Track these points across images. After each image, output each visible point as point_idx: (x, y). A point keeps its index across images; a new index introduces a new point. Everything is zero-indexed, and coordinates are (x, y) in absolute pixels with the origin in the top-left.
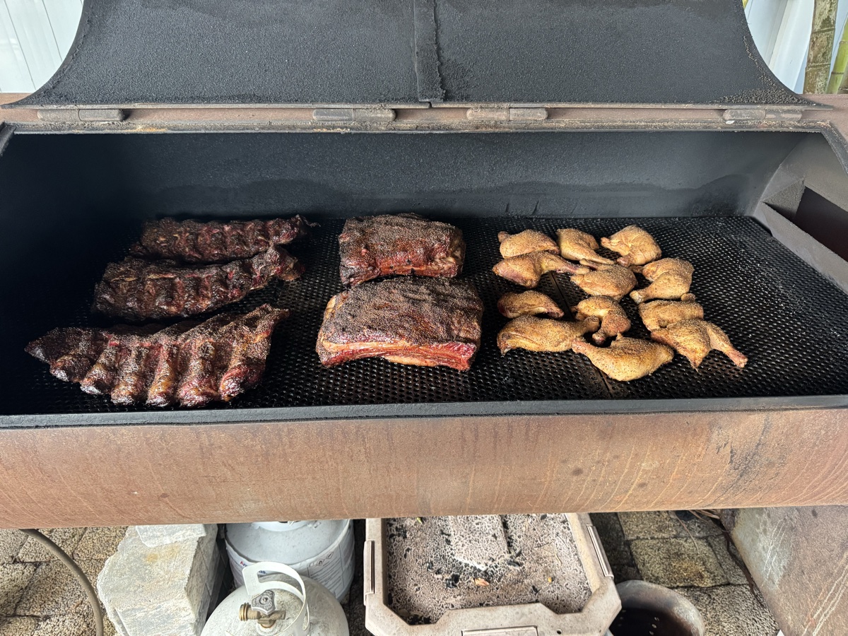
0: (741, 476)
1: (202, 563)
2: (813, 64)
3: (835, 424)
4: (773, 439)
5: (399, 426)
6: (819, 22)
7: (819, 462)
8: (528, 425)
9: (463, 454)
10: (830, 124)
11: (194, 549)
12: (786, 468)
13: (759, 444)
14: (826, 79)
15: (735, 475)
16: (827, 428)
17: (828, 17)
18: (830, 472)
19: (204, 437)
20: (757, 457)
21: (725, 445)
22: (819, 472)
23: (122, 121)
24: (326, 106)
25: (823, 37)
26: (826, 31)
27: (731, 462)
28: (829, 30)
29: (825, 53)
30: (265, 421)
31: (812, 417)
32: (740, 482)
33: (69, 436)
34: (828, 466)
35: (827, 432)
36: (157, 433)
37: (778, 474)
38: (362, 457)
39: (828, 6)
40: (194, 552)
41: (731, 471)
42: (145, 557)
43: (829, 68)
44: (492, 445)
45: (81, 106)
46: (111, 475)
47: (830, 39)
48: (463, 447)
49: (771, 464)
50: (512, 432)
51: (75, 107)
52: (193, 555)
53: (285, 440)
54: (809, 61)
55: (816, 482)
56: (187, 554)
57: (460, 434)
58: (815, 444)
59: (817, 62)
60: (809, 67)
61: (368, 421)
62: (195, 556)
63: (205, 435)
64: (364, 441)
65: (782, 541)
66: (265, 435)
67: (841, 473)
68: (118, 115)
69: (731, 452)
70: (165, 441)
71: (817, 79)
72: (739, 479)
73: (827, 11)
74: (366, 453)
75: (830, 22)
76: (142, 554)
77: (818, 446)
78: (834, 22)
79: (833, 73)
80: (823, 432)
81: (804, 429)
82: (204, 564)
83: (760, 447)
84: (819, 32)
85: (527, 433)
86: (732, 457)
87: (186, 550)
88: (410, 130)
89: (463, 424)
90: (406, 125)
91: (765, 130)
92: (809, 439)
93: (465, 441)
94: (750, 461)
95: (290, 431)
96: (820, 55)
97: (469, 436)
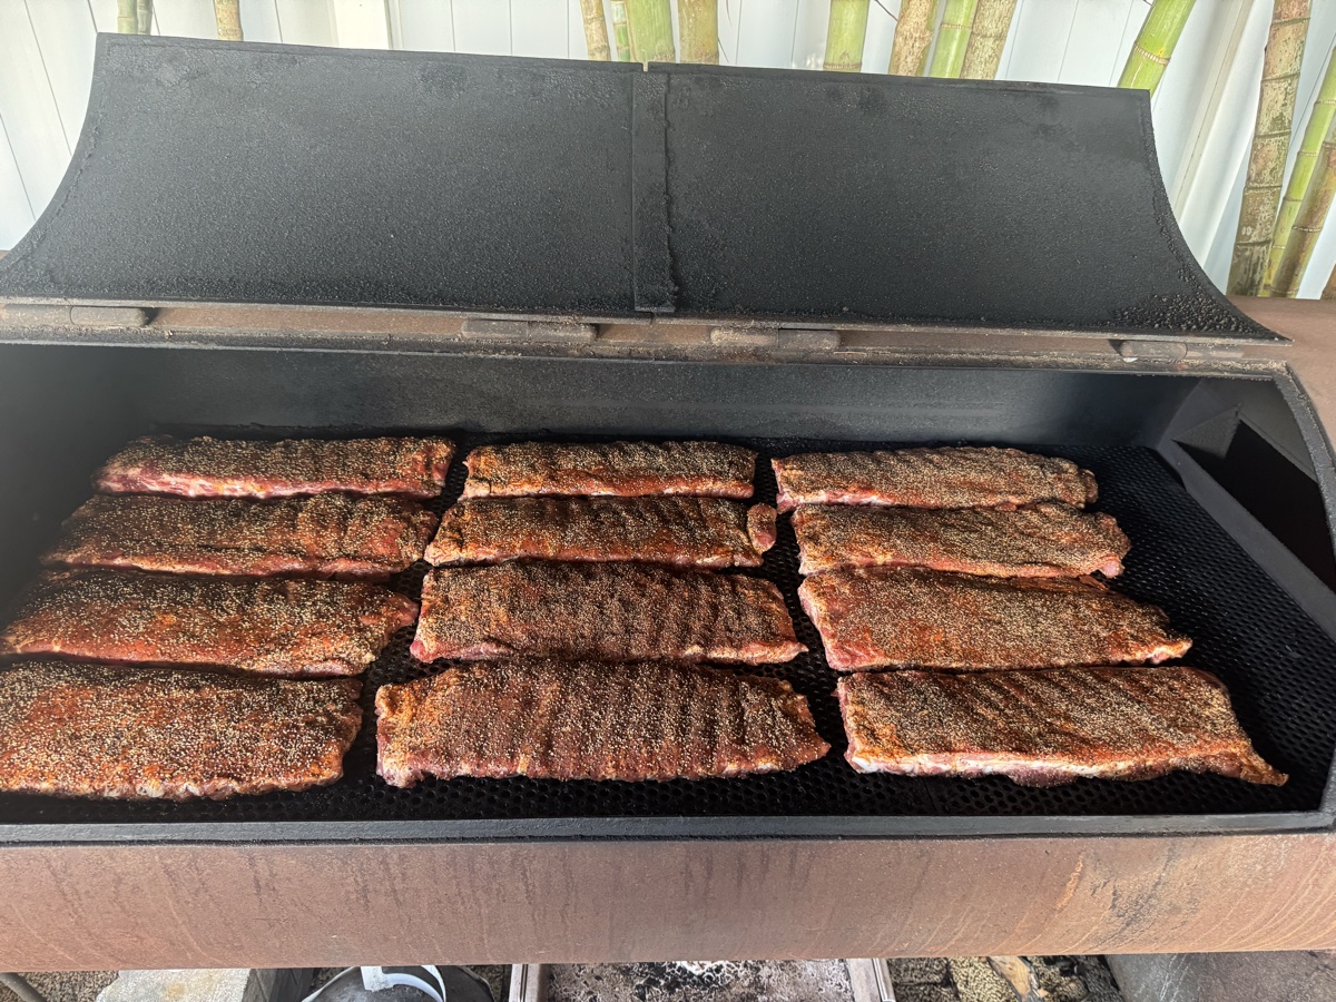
0: (1128, 925)
1: (257, 997)
2: (1256, 184)
3: (1278, 856)
4: (1180, 876)
5: (583, 854)
6: (1266, 121)
7: (1250, 907)
8: (793, 854)
9: (687, 894)
10: (1288, 368)
11: (245, 978)
12: (1199, 916)
13: (1157, 884)
14: (1275, 208)
15: (1119, 923)
16: (1265, 861)
17: (1281, 114)
18: (1266, 920)
19: (261, 865)
20: (1154, 901)
21: (1105, 884)
22: (1249, 921)
23: (143, 326)
24: (484, 315)
25: (1273, 145)
26: (1276, 135)
27: (1114, 906)
28: (1281, 135)
29: (1274, 169)
30: (362, 841)
31: (1242, 846)
32: (1126, 931)
33: (35, 859)
34: (1263, 913)
35: (1265, 868)
36: (183, 857)
37: (1185, 922)
38: (522, 897)
39: (1281, 97)
40: (245, 983)
41: (1113, 919)
42: (164, 989)
43: (1279, 192)
44: (735, 882)
45: (75, 301)
46: (106, 916)
47: (1284, 150)
48: (687, 886)
49: (1175, 910)
50: (768, 863)
51: (65, 303)
52: (243, 987)
53: (394, 870)
54: (1249, 179)
55: (1245, 932)
56: (233, 986)
57: (683, 866)
58: (1245, 884)
59: (1262, 182)
60: (1249, 189)
61: (532, 845)
62: (246, 989)
63: (263, 861)
64: (524, 874)
65: (1185, 979)
66: (362, 864)
67: (1283, 922)
68: (137, 317)
69: (1114, 894)
70: (197, 869)
71: (1261, 208)
72: (1124, 929)
73: (1279, 104)
74: (527, 891)
75: (1283, 122)
76: (158, 984)
77: (1249, 886)
78: (1290, 122)
79: (1285, 199)
80: (1259, 867)
81: (1230, 863)
82: (261, 996)
83: (1160, 887)
84: (1266, 136)
85: (792, 867)
86: (1114, 900)
87: (231, 979)
88: (618, 358)
89: (688, 852)
90: (613, 344)
91: (1185, 373)
92: (1236, 876)
93: (691, 876)
94: (1142, 906)
95: (402, 858)
96: (1267, 172)
97: (697, 868)
